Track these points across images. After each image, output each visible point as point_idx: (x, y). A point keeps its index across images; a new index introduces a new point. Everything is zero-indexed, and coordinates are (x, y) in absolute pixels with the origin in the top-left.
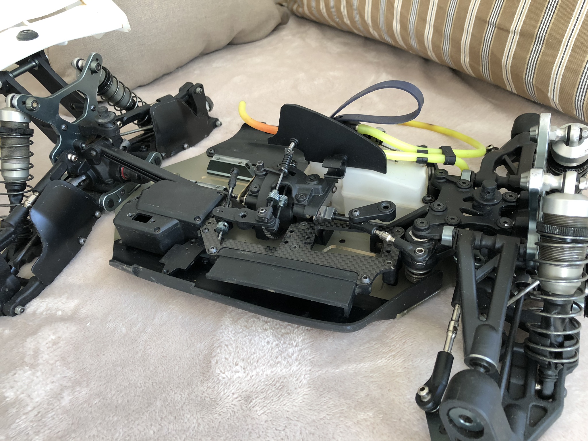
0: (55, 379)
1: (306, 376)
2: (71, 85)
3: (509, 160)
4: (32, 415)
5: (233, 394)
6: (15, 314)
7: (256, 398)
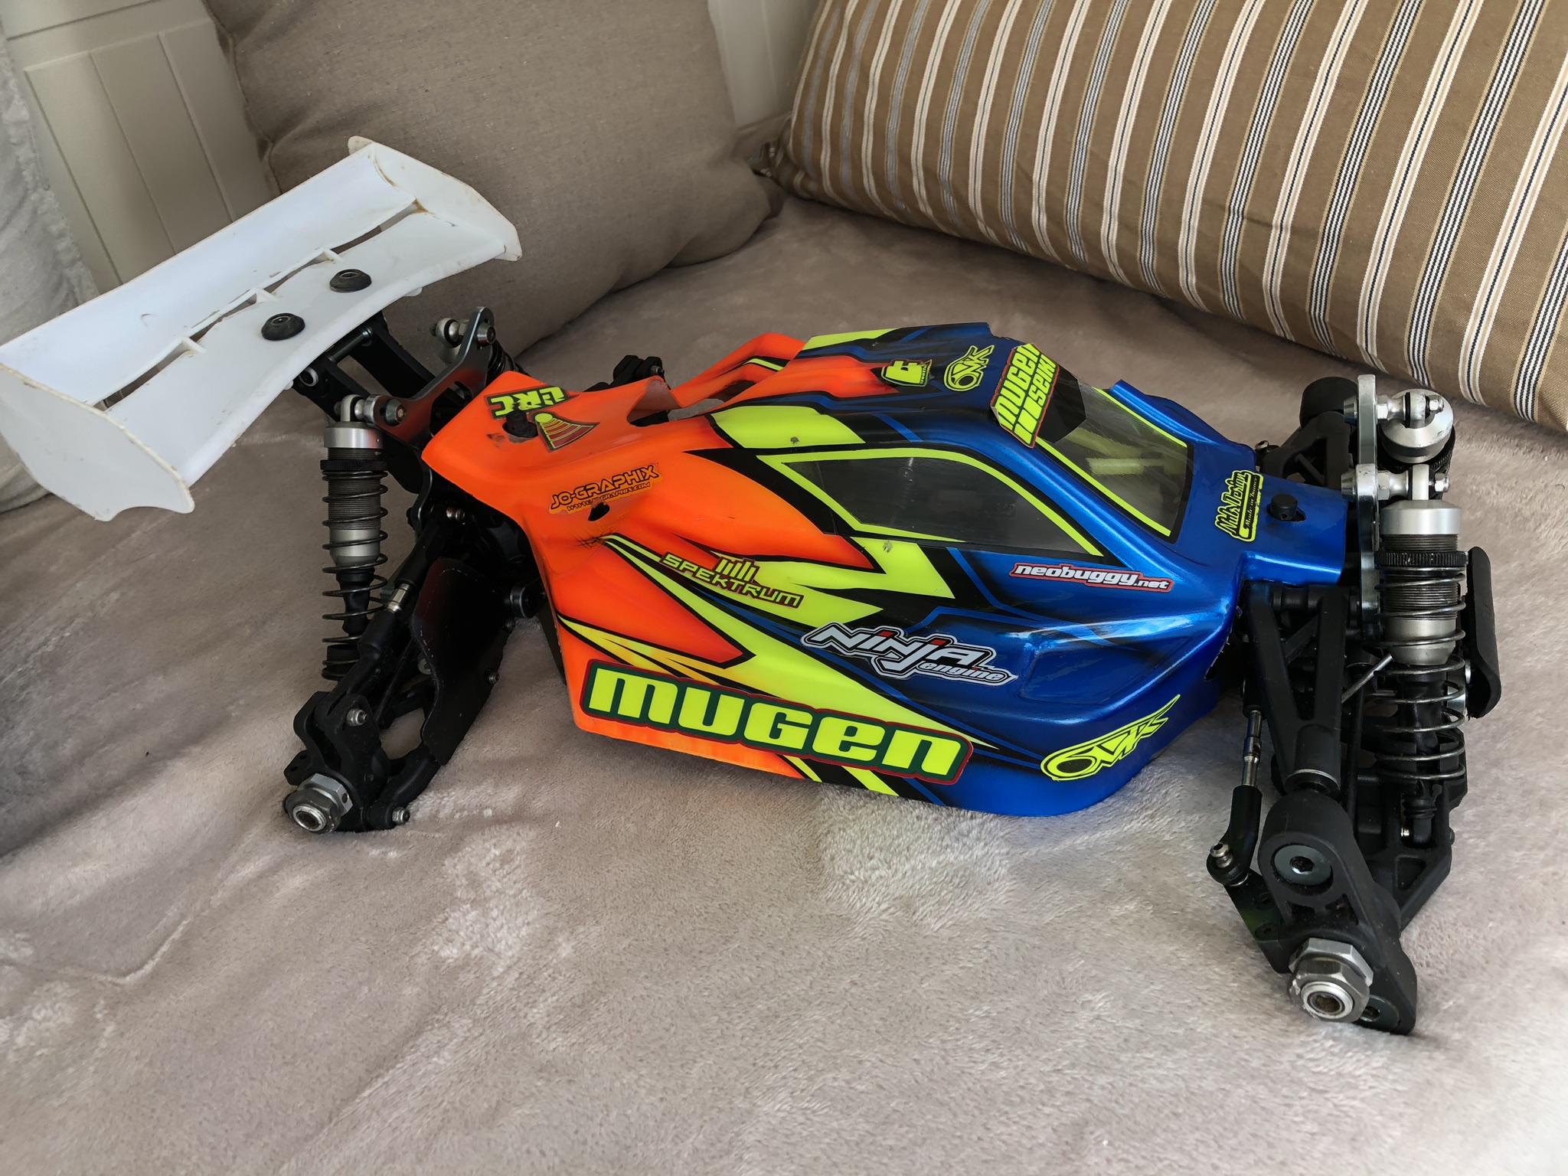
0: (530, 919)
1: (1004, 862)
2: (441, 376)
3: (1307, 464)
4: (511, 980)
5: (879, 904)
6: (393, 825)
7: (923, 905)
